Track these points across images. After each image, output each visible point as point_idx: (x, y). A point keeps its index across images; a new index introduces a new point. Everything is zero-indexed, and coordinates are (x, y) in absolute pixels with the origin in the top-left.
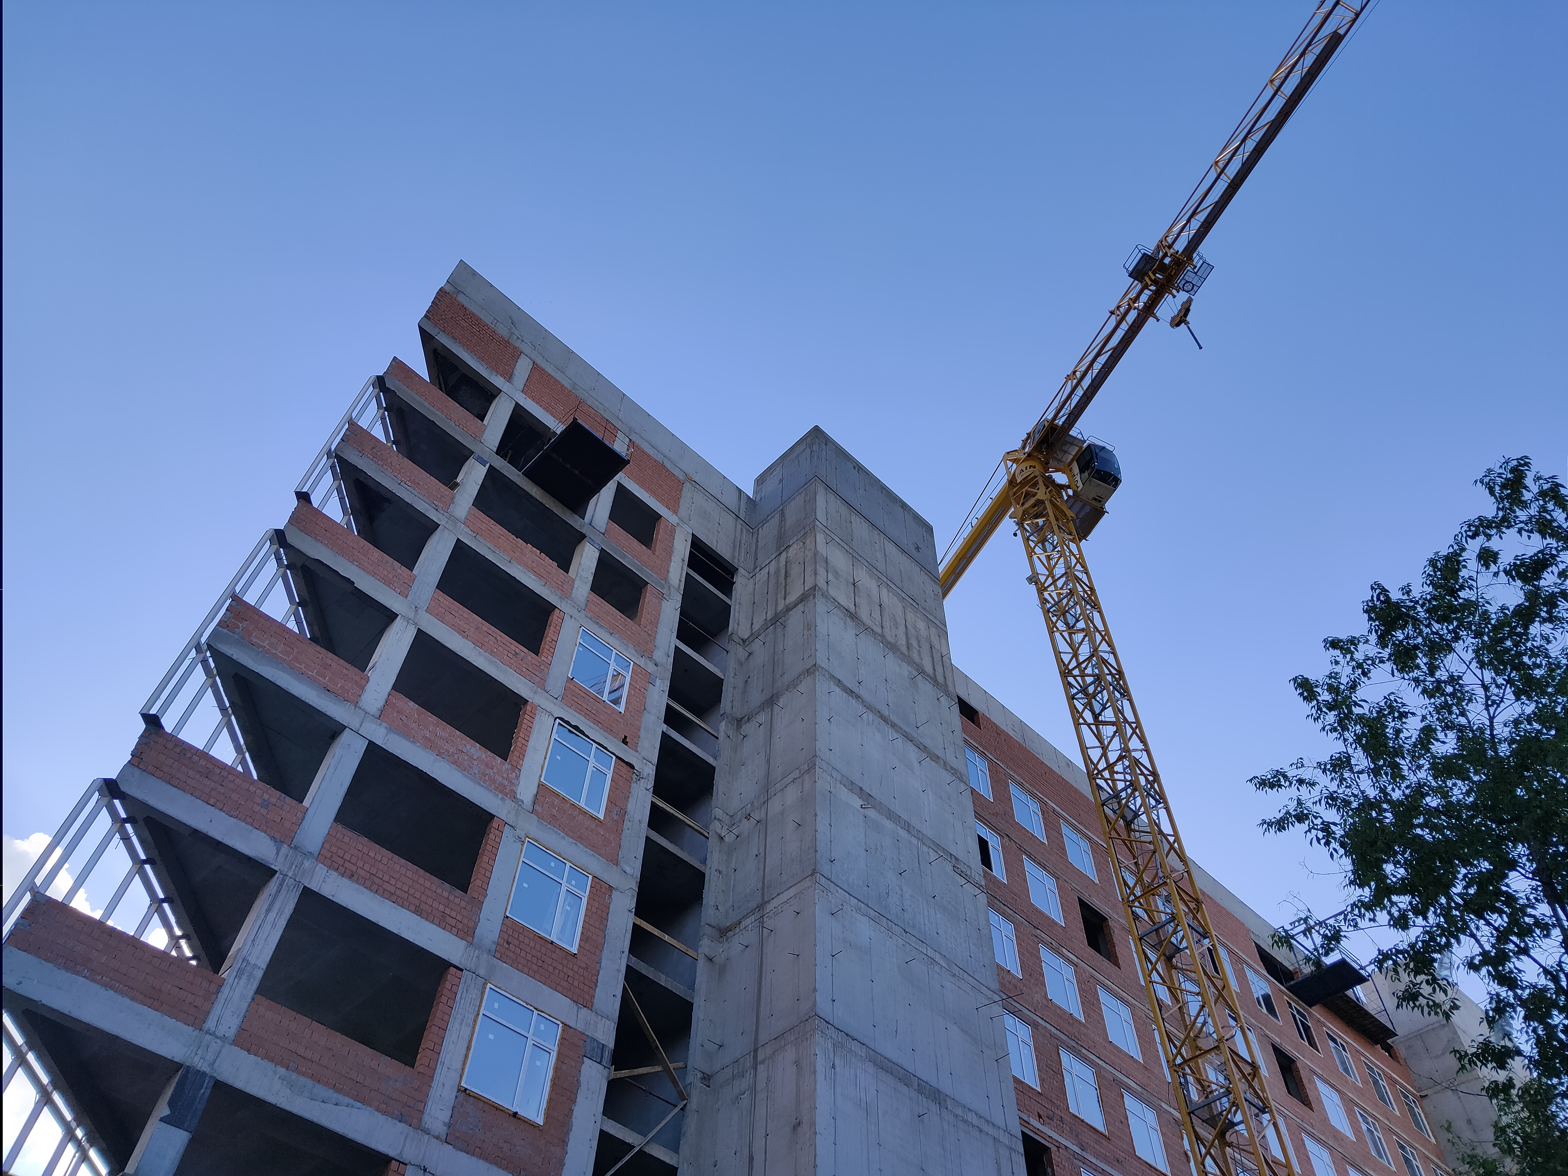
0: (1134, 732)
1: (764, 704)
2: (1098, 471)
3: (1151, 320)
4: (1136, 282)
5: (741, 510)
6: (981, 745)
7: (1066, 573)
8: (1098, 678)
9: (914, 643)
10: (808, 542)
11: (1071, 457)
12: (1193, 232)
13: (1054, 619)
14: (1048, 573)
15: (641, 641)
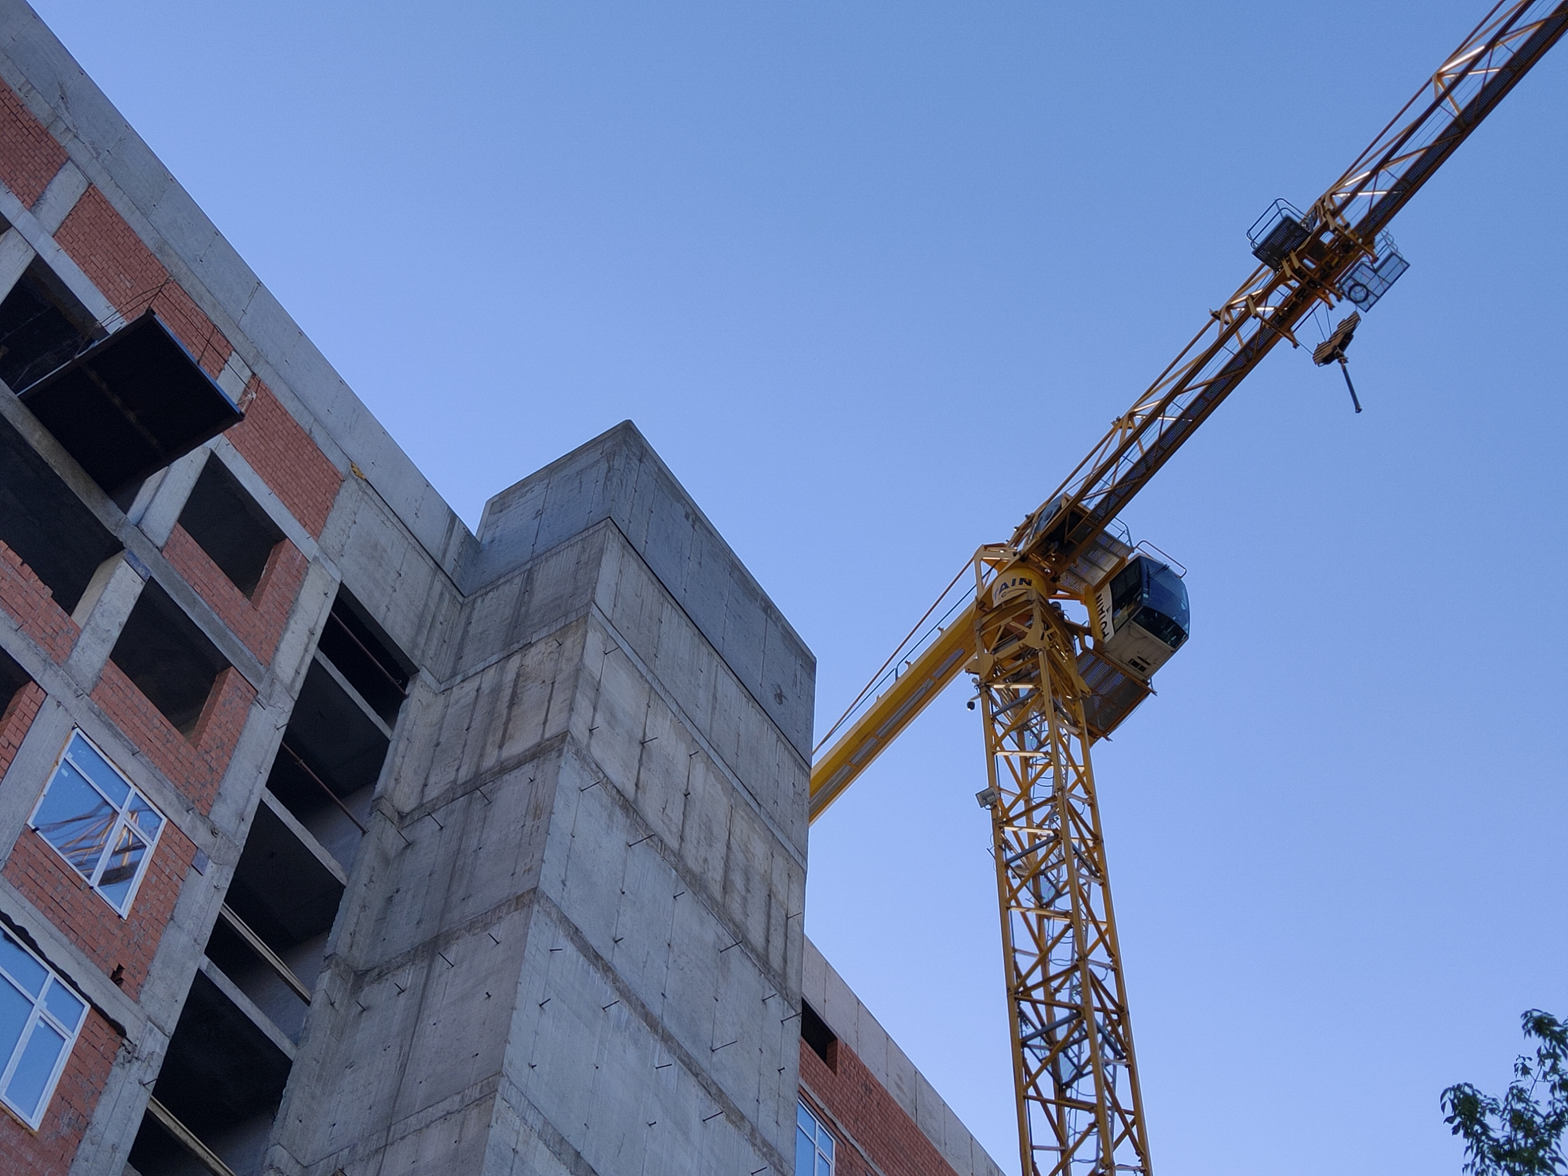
0: (1127, 1132)
1: (417, 949)
2: (1148, 612)
3: (1284, 343)
4: (1266, 267)
5: (448, 555)
6: (831, 1106)
7: (1053, 798)
8: (1079, 1013)
9: (738, 879)
10: (568, 643)
11: (1102, 575)
12: (1380, 194)
13: (1016, 883)
14: (1019, 792)
15: (192, 780)
